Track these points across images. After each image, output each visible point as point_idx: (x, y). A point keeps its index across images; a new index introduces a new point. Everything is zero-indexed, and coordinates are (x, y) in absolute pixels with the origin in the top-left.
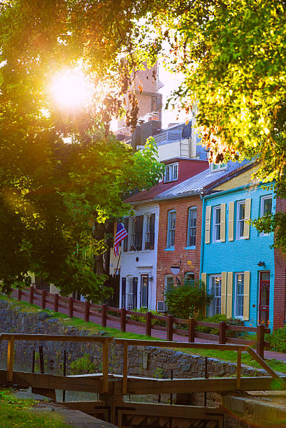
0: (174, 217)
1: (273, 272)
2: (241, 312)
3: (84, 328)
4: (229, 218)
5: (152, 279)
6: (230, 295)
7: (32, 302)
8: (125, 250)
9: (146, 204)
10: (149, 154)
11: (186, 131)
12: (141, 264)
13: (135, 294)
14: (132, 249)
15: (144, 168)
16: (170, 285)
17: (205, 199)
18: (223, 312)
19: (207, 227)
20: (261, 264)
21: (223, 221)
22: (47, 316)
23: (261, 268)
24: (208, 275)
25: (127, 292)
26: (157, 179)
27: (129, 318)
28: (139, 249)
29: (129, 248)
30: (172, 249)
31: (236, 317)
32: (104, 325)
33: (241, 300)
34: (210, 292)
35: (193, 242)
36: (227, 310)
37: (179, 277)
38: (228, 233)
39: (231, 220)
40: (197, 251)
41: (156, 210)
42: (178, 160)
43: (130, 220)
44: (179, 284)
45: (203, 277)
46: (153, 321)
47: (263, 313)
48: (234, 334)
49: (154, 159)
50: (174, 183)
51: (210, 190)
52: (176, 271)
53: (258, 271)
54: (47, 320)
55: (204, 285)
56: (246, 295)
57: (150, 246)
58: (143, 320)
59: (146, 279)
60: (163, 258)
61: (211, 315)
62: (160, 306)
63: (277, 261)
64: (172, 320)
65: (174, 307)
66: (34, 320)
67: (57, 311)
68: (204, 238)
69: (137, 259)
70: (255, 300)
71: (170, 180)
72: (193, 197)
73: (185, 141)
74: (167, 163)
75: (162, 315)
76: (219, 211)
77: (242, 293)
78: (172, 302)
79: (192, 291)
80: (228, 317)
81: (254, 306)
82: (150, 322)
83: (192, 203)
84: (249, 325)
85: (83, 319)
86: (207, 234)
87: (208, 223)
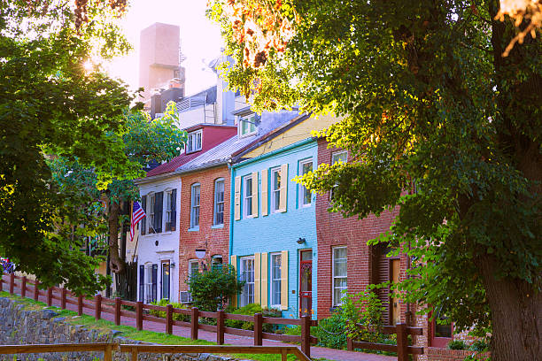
0: (199, 191)
1: (315, 250)
2: (278, 300)
3: (94, 328)
4: (262, 189)
5: (173, 265)
6: (265, 280)
7: (36, 298)
8: (143, 233)
9: (166, 178)
10: (170, 121)
11: (210, 97)
12: (161, 248)
13: (155, 284)
14: (151, 231)
15: (164, 136)
16: (195, 272)
17: (234, 169)
18: (257, 301)
19: (237, 202)
20: (302, 241)
21: (254, 193)
22: (52, 315)
23: (302, 246)
24: (239, 257)
25: (145, 282)
26: (178, 149)
27: (148, 313)
28: (159, 231)
29: (147, 230)
30: (197, 229)
31: (273, 307)
32: (118, 322)
33: (278, 285)
34: (241, 279)
35: (220, 219)
36: (262, 298)
37: (205, 262)
38: (261, 207)
39: (264, 191)
40: (225, 229)
41: (177, 184)
42: (202, 127)
43: (149, 199)
44: (205, 269)
45: (233, 261)
46: (175, 316)
47: (305, 300)
48: (271, 328)
49: (175, 127)
50: (197, 153)
51: (239, 158)
52: (201, 255)
53: (298, 250)
54: (52, 319)
55: (234, 269)
56: (284, 279)
57: (171, 227)
58: (164, 314)
59: (167, 266)
60: (186, 241)
61: (242, 305)
62: (183, 296)
63: (320, 236)
64: (197, 314)
65: (199, 297)
66: (38, 320)
67: (64, 307)
68: (233, 214)
69: (157, 243)
70: (294, 286)
71: (193, 151)
72: (220, 166)
73: (210, 107)
74: (190, 130)
75: (185, 308)
76: (250, 181)
77: (279, 277)
78: (196, 291)
79: (220, 277)
80: (263, 307)
81: (293, 292)
82: (171, 318)
83: (219, 174)
84: (288, 316)
85: (94, 317)
86: (237, 209)
87: (237, 197)
